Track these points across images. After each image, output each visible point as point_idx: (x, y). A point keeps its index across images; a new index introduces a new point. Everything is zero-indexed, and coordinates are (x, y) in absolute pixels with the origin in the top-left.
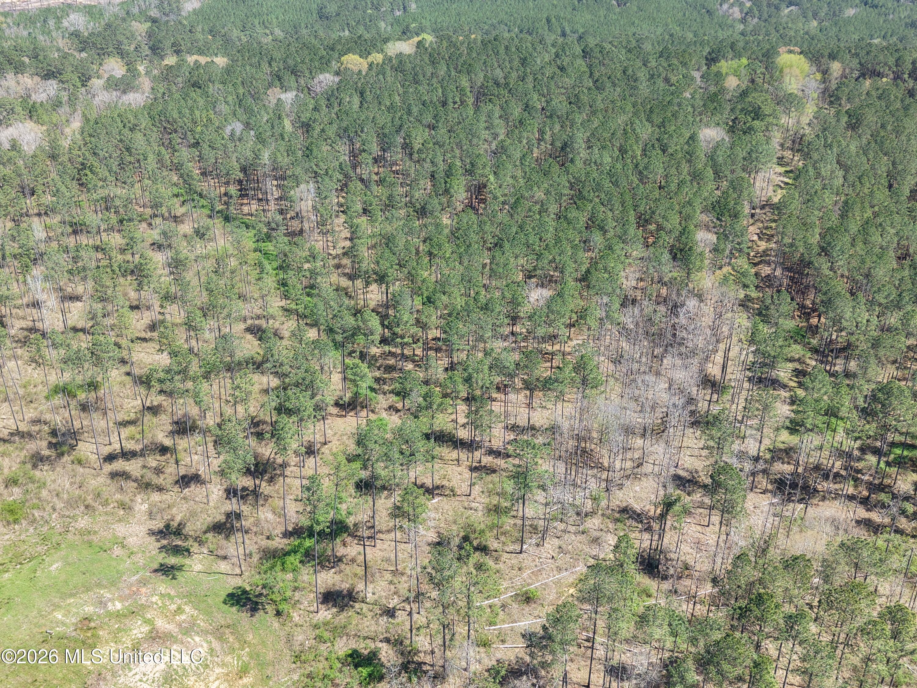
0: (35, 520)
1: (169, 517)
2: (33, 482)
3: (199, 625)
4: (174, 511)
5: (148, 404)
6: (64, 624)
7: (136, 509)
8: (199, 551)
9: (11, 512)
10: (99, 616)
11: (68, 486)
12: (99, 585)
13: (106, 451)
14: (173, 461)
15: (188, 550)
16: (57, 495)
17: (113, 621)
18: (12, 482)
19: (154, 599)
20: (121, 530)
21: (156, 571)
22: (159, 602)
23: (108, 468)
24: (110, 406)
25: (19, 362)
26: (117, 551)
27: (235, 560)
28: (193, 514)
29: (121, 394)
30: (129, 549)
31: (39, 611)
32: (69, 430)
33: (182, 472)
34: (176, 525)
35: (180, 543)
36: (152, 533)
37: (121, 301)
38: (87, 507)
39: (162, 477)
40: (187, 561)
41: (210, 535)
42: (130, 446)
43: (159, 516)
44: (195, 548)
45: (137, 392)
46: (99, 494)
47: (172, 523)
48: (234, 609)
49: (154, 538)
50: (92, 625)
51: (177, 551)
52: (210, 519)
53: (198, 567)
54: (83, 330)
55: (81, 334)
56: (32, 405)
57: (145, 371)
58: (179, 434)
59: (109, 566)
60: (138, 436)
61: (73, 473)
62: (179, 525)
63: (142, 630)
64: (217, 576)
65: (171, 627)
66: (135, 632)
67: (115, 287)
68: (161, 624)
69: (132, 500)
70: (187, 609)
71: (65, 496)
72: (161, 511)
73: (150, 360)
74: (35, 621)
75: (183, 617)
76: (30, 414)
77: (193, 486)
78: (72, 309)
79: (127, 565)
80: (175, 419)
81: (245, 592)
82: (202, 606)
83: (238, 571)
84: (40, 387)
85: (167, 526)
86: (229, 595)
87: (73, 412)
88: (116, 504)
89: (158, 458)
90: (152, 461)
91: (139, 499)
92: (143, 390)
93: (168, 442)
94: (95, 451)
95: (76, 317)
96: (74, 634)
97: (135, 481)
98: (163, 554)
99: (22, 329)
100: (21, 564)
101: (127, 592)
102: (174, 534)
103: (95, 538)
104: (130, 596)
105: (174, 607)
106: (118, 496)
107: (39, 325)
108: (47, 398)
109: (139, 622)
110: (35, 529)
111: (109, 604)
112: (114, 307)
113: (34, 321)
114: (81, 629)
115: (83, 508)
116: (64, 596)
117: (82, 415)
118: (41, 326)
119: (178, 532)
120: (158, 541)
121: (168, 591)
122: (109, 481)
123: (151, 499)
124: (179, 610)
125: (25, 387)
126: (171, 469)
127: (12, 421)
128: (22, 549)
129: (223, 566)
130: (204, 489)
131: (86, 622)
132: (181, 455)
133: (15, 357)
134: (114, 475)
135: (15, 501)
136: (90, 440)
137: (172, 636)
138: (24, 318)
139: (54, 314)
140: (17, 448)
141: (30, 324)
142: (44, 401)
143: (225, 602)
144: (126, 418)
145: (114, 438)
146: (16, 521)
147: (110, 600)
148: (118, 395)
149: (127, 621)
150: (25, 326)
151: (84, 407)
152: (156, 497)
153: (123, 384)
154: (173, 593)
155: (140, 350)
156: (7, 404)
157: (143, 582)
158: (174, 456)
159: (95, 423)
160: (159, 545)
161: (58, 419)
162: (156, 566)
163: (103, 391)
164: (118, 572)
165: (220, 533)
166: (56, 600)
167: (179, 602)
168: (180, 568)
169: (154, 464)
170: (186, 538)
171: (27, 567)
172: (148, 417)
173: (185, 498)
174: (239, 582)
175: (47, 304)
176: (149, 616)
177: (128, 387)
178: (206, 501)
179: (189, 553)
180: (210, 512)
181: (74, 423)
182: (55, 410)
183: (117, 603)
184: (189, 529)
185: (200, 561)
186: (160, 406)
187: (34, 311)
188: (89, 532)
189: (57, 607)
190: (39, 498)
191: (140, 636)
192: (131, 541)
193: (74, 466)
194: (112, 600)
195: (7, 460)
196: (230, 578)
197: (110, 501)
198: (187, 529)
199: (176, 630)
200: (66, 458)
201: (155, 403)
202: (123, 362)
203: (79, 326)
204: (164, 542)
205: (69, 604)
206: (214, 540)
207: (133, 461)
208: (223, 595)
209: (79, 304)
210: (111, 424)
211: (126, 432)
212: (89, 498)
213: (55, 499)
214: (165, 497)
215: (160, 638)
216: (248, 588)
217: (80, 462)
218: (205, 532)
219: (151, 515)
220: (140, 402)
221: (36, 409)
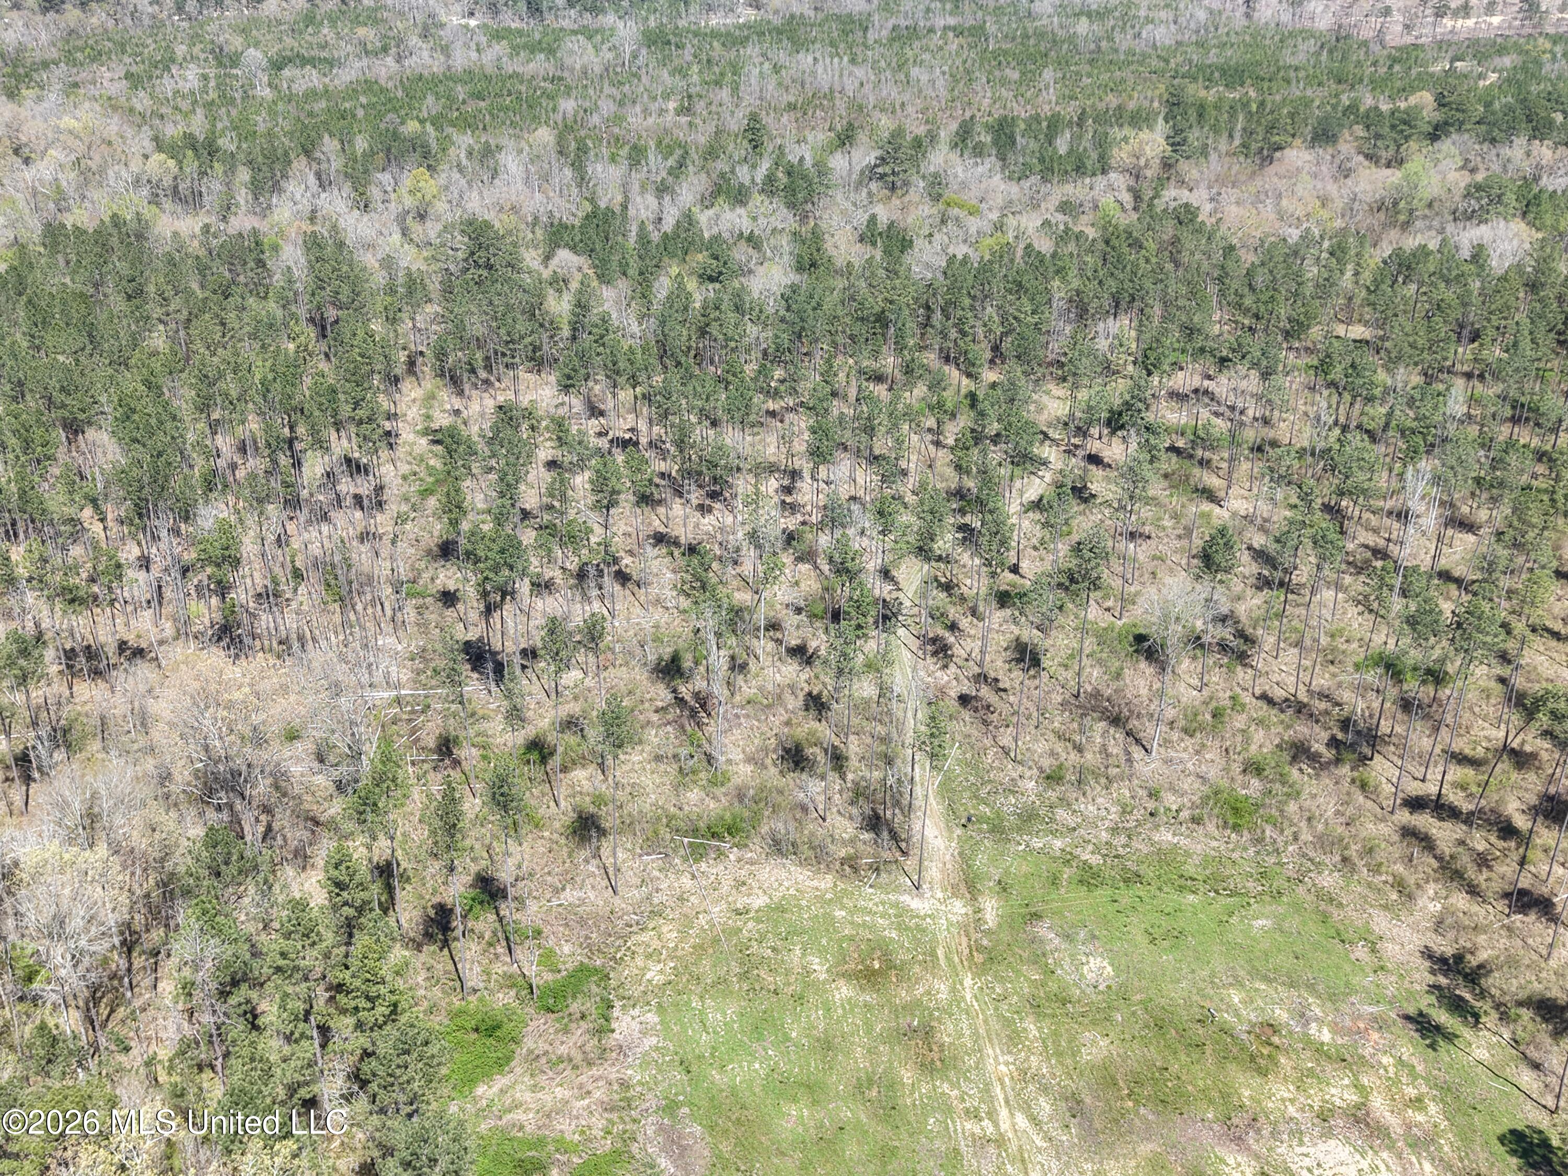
0: (1263, 839)
1: (1469, 945)
2: (1283, 784)
3: (1441, 1147)
4: (1482, 939)
5: (1514, 745)
6: (1237, 1014)
7: (1420, 903)
8: (1494, 1029)
9: (1236, 811)
10: (1291, 1032)
11: (1330, 813)
12: (1311, 987)
13: (1414, 788)
14: (1515, 856)
15: (1476, 1016)
16: (1309, 819)
17: (1308, 1053)
18: (1254, 768)
19: (1386, 1060)
20: (1381, 922)
21: (1407, 1018)
22: (1391, 1070)
23: (1404, 817)
24: (1449, 719)
25: (1340, 595)
26: (1361, 952)
27: (1553, 1081)
28: (1512, 962)
29: (1477, 709)
30: (1380, 959)
31: (1213, 975)
32: (1370, 730)
33: (1525, 882)
34: (1474, 963)
35: (1468, 996)
36: (1428, 954)
37: (1545, 555)
38: (1345, 860)
39: (1485, 874)
40: (1467, 1033)
41: (1526, 1014)
42: (1455, 798)
43: (1451, 935)
44: (1490, 1019)
45: (1505, 717)
46: (1371, 850)
47: (1468, 957)
48: (1514, 1161)
49: (1427, 964)
50: (1276, 1040)
51: (1457, 1006)
52: (1537, 987)
53: (1482, 1054)
54: (1458, 581)
55: (1453, 587)
56: (1332, 668)
57: (1536, 688)
58: (1546, 817)
59: (1338, 967)
60: (1474, 789)
61: (1346, 798)
62: (1481, 966)
63: (1346, 1096)
64: (1508, 1088)
65: (1393, 1121)
66: (1333, 1091)
67: (1544, 528)
68: (1378, 1104)
69: (1418, 886)
70: (1433, 1108)
71: (1320, 827)
72: (1459, 927)
73: (1550, 673)
74: (1202, 985)
75: (1420, 1118)
76: (1322, 681)
77: (1532, 917)
78: (1456, 542)
79: (1366, 983)
80: (1552, 790)
81: (1545, 1143)
82: (1460, 1120)
83: (1550, 1102)
84: (1355, 645)
85: (1459, 958)
86: (1513, 1132)
87: (1387, 705)
88: (1390, 879)
89: (1493, 839)
90: (1480, 841)
91: (1431, 889)
92: (1516, 719)
93: (1521, 822)
94: (1395, 780)
95: (1457, 557)
96: (1244, 1036)
97: (1439, 858)
98: (1432, 999)
99: (1366, 546)
100: (1217, 892)
101: (1348, 1023)
102: (1466, 976)
103: (1336, 914)
104: (1349, 1032)
105: (1411, 1092)
106: (1399, 868)
107: (1394, 549)
108: (1357, 667)
109: (1346, 1081)
110: (1258, 853)
111: (1314, 1025)
112: (1527, 561)
113: (1389, 540)
114: (1258, 1037)
115: (1338, 858)
116: (1255, 974)
117: (1399, 716)
118: (1396, 552)
119: (1474, 977)
120: (1433, 972)
121: (1415, 1061)
122: (1396, 838)
123: (1451, 900)
124: (1417, 1103)
125: (1332, 636)
126: (1506, 869)
127: (1293, 679)
128: (1227, 873)
129: (1527, 1078)
130: (1551, 932)
131: (1269, 1031)
132: (1535, 855)
133: (1338, 586)
134: (1408, 833)
135: (1247, 797)
136: (1395, 759)
137: (1389, 1137)
138: (1376, 531)
139: (1423, 541)
140: (1282, 722)
141: (1382, 543)
142: (1351, 669)
143: (1502, 1139)
144: (1467, 751)
145: (1435, 774)
146: (1236, 828)
147: (1317, 1019)
148: (1471, 708)
149: (1328, 1068)
150: (1371, 544)
151: (1406, 705)
152: (1460, 900)
153: (1486, 694)
154: (1420, 1068)
155: (1542, 649)
156: (1296, 651)
157: (1380, 1023)
158: (1521, 850)
159: (1413, 736)
160: (1431, 979)
161: (1361, 705)
162: (1412, 1011)
163: (1448, 692)
164: (1347, 984)
165: (1546, 1020)
166: (1242, 973)
167: (1424, 1089)
168: (1450, 1037)
169: (1481, 846)
170: (1483, 994)
171: (1223, 901)
172: (1504, 765)
173: (1509, 929)
174: (1542, 1121)
175: (1420, 521)
176: (1365, 1081)
177: (1493, 701)
178: (1544, 953)
179: (1477, 1022)
180: (1544, 975)
181: (1382, 722)
182: (1362, 689)
183: (1325, 1030)
184: (1493, 982)
185: (1490, 1047)
186: (1534, 756)
187: (1396, 525)
188: (1332, 900)
189: (1238, 983)
190: (1282, 811)
191: (1338, 1102)
192: (1390, 949)
193: (1353, 789)
194: (1320, 1021)
195: (1261, 733)
196: (1529, 1105)
197: (1384, 869)
198: (1490, 981)
199: (1400, 1131)
200: (1345, 770)
201: (1528, 748)
202: (1504, 658)
203: (1456, 573)
204: (1443, 981)
205: (1257, 990)
206: (1530, 1026)
207: (1448, 825)
208: (1506, 1124)
209: (1471, 538)
210: (1437, 750)
211: (1457, 773)
212: (1354, 847)
213: (1303, 824)
214: (1475, 908)
215: (1367, 1125)
216: (1555, 1142)
217: (1363, 786)
218: (1520, 1004)
219: (1439, 925)
220: (1502, 734)
221: (1334, 675)
